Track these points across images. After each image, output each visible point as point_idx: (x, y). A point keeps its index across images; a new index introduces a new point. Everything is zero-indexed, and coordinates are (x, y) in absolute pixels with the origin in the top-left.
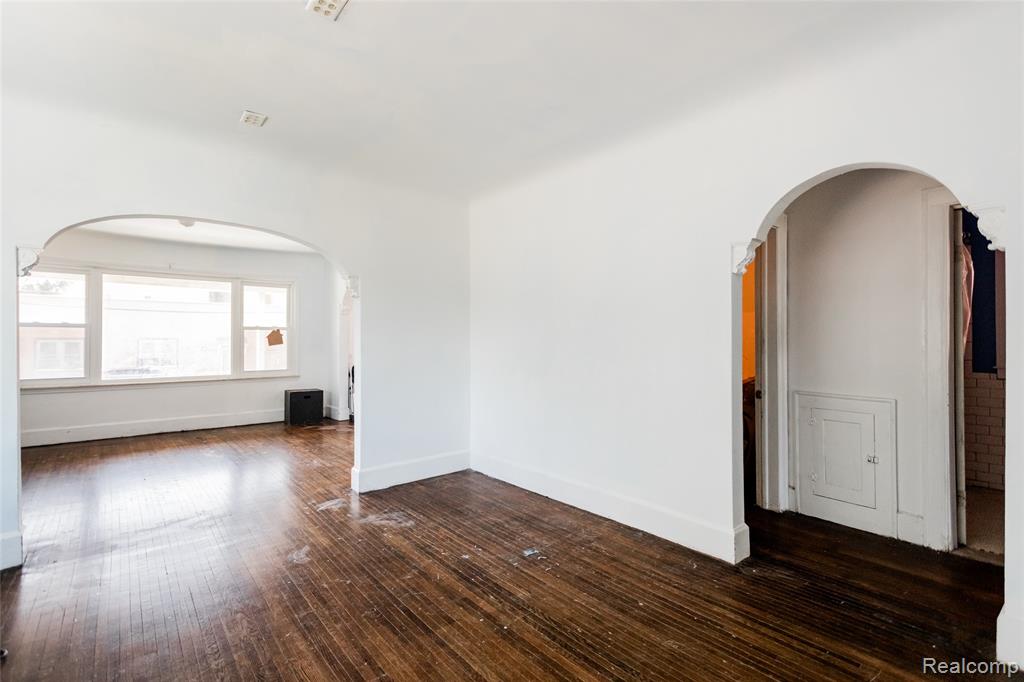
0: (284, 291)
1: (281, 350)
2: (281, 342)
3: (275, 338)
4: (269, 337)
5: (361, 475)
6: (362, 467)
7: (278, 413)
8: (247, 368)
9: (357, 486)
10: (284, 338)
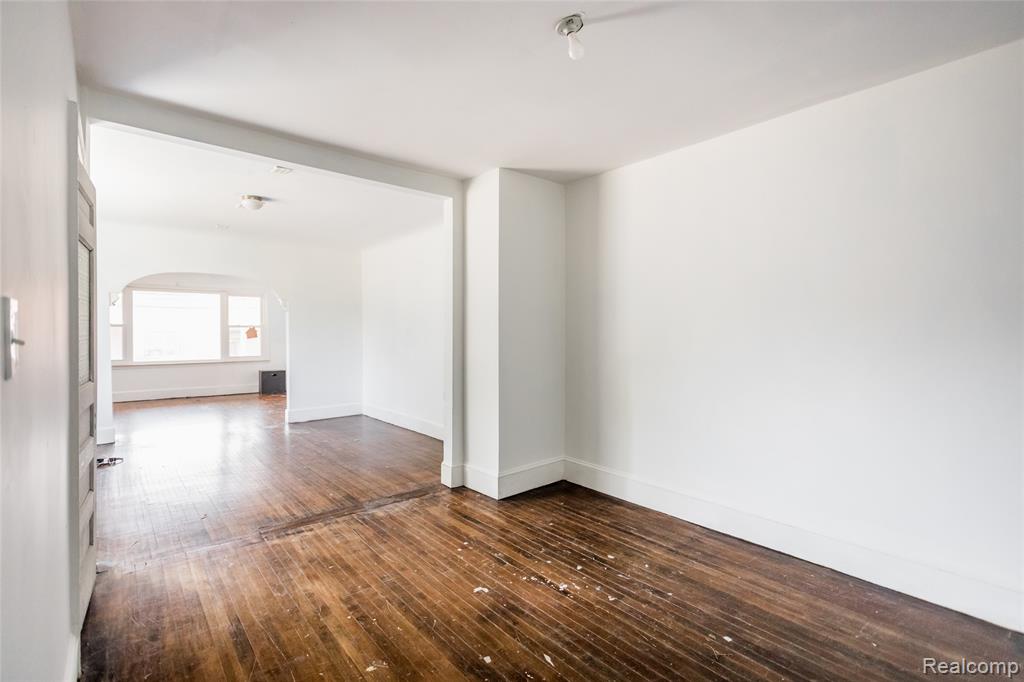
0: (258, 299)
1: (257, 341)
2: (256, 336)
3: (252, 333)
4: (248, 332)
5: (290, 413)
6: (291, 408)
7: (255, 386)
8: (231, 355)
9: (287, 420)
10: (258, 333)
